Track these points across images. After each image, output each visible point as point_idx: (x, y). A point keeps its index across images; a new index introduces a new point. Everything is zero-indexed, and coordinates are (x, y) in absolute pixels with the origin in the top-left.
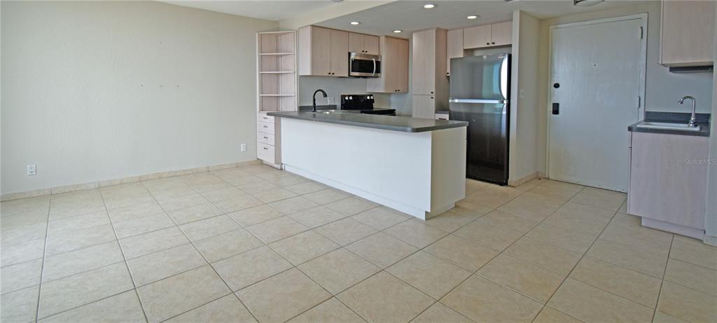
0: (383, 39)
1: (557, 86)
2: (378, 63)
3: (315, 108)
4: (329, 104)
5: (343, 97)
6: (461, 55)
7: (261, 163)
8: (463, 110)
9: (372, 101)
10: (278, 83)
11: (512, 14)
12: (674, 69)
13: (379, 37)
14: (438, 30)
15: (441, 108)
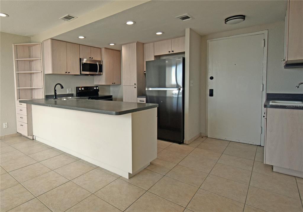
0: (103, 50)
1: (212, 78)
2: (101, 66)
3: (56, 96)
4: (68, 93)
5: (77, 88)
6: (153, 59)
7: (21, 135)
8: (155, 95)
9: (98, 90)
10: (31, 80)
11: (184, 31)
12: (289, 65)
13: (101, 49)
14: (138, 43)
15: (141, 93)
